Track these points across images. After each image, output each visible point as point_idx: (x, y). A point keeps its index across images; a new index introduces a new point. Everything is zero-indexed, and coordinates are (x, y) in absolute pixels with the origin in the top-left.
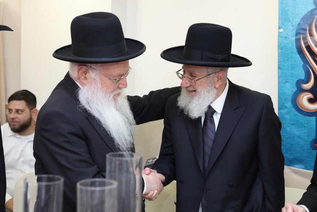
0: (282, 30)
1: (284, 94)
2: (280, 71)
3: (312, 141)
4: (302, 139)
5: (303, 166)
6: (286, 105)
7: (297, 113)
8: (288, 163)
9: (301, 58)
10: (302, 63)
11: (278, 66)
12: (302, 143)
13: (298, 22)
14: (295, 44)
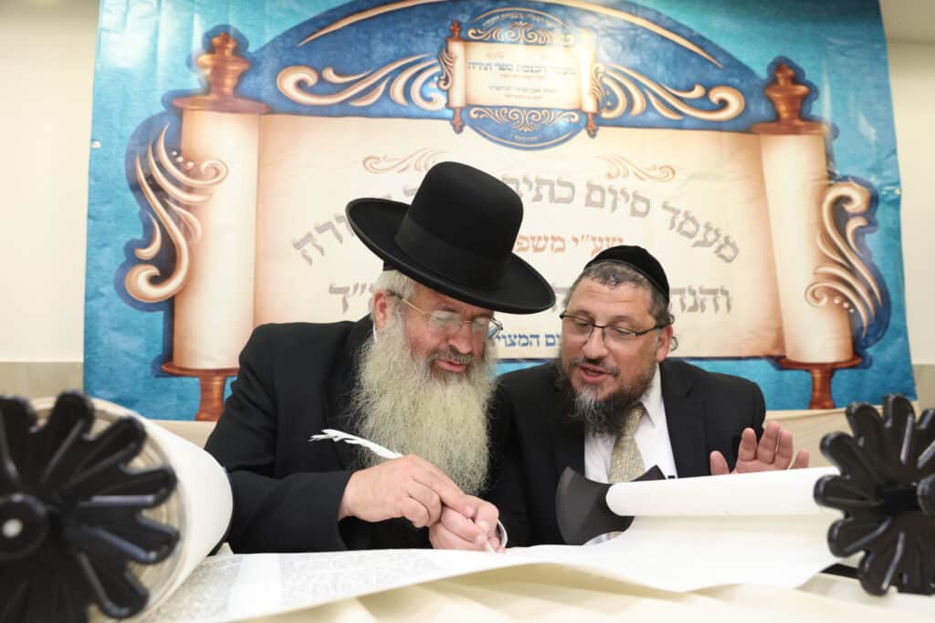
0: (97, 145)
1: (99, 268)
2: (91, 222)
3: (154, 361)
4: (134, 357)
6: (102, 290)
7: (125, 305)
9: (137, 198)
10: (138, 208)
11: (89, 211)
12: (135, 365)
13: (130, 133)
14: (123, 171)
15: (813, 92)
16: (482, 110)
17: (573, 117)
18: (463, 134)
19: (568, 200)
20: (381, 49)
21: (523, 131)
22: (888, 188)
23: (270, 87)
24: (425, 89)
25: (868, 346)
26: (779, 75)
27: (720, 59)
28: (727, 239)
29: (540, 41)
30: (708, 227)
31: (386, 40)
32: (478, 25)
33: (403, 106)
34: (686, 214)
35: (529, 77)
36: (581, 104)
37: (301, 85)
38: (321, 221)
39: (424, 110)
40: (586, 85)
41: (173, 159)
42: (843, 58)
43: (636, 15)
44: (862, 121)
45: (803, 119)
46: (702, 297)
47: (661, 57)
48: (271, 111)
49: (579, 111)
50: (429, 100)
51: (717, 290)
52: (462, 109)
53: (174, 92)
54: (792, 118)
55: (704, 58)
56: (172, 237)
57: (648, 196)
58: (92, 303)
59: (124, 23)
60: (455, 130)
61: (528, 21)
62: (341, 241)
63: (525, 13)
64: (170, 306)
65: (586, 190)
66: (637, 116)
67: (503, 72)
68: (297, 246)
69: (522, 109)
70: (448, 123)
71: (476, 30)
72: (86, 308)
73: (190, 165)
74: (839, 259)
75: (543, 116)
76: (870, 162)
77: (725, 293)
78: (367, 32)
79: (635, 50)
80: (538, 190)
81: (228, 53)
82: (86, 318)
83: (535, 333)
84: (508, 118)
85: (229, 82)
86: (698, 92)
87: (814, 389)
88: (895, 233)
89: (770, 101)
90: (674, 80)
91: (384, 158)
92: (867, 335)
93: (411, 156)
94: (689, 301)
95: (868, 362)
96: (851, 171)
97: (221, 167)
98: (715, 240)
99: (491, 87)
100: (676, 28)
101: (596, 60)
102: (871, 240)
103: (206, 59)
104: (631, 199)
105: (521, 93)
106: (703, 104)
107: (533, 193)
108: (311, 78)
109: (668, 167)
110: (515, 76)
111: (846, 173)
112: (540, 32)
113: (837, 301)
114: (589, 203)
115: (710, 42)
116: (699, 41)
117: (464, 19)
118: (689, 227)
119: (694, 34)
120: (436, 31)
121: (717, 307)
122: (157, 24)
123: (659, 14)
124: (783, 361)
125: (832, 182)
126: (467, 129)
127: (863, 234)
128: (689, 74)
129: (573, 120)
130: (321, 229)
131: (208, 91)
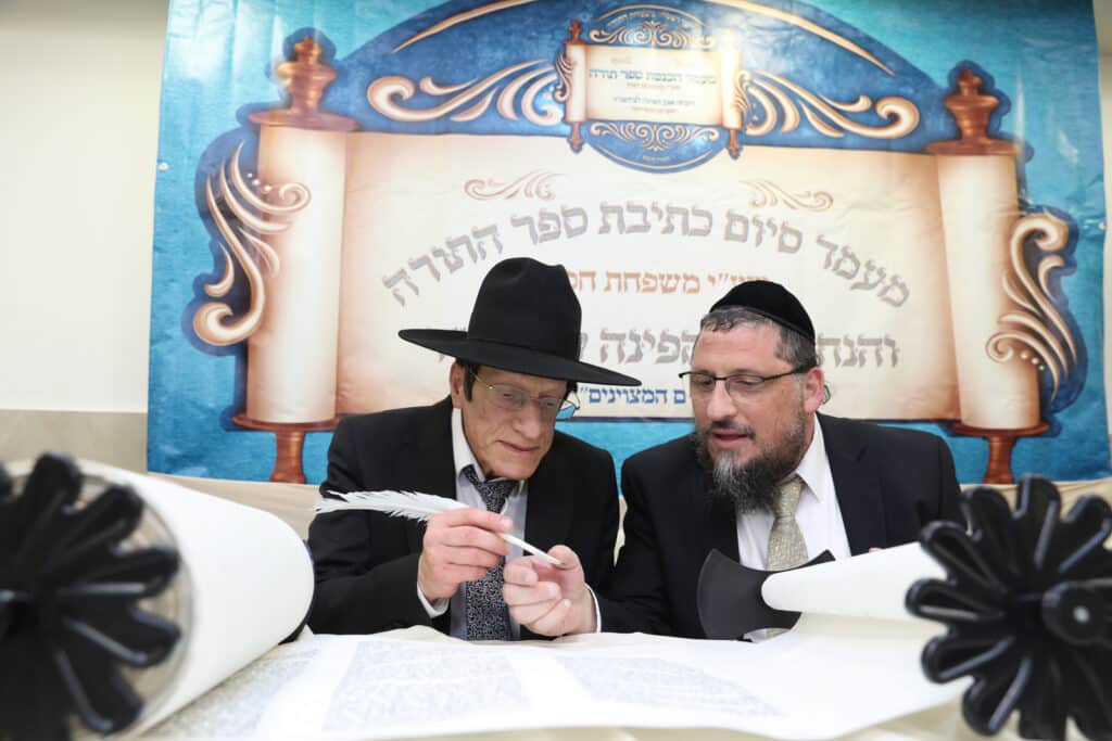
0: (164, 166)
1: (165, 307)
2: (157, 254)
3: (225, 412)
4: (203, 408)
5: (204, 470)
6: (168, 332)
7: (192, 348)
8: (167, 466)
9: (207, 226)
10: (209, 238)
11: (154, 242)
12: (202, 417)
13: (201, 152)
14: (193, 197)
15: (1004, 104)
16: (607, 126)
17: (713, 134)
18: (582, 153)
19: (706, 232)
20: (488, 55)
21: (652, 150)
22: (1090, 221)
23: (359, 101)
24: (538, 102)
25: (1056, 411)
26: (963, 84)
27: (891, 64)
28: (894, 279)
29: (675, 45)
30: (870, 266)
31: (495, 44)
32: (602, 26)
33: (512, 121)
34: (845, 250)
35: (661, 87)
36: (722, 118)
37: (395, 98)
38: (416, 256)
39: (537, 125)
40: (729, 96)
41: (248, 182)
42: (1042, 64)
43: (790, 12)
44: (1063, 138)
45: (990, 136)
46: (861, 348)
47: (820, 61)
48: (360, 128)
49: (720, 127)
50: (543, 114)
51: (881, 341)
52: (581, 124)
53: (249, 105)
54: (976, 135)
55: (873, 64)
56: (246, 271)
57: (799, 229)
58: (158, 347)
59: (195, 28)
60: (573, 148)
61: (662, 20)
62: (438, 279)
63: (657, 10)
64: (242, 350)
65: (726, 221)
66: (789, 133)
67: (630, 81)
68: (388, 283)
69: (652, 124)
70: (564, 140)
71: (600, 30)
72: (151, 352)
73: (268, 188)
74: (1029, 306)
75: (676, 133)
76: (1071, 190)
77: (891, 343)
78: (472, 35)
79: (788, 55)
80: (668, 220)
81: (312, 61)
82: (151, 363)
83: (662, 388)
84: (635, 135)
85: (313, 94)
86: (863, 104)
87: (991, 460)
88: (1097, 276)
89: (951, 114)
90: (834, 90)
91: (490, 182)
92: (1056, 398)
93: (521, 179)
94: (845, 353)
95: (1056, 430)
96: (1048, 200)
97: (301, 190)
98: (879, 281)
99: (616, 99)
100: (838, 28)
101: (741, 67)
102: (1068, 283)
103: (286, 67)
104: (779, 232)
105: (650, 105)
106: (870, 118)
107: (663, 224)
108: (406, 90)
109: (824, 194)
110: (645, 86)
111: (1040, 203)
112: (674, 33)
113: (1024, 356)
114: (729, 236)
115: (879, 45)
116: (867, 43)
117: (586, 18)
118: (848, 266)
119: (861, 35)
120: (552, 32)
121: (879, 361)
122: (233, 27)
123: (817, 10)
124: (957, 425)
125: (1024, 213)
126: (587, 147)
127: (1058, 277)
128: (852, 83)
129: (712, 137)
130: (415, 265)
131: (288, 105)
